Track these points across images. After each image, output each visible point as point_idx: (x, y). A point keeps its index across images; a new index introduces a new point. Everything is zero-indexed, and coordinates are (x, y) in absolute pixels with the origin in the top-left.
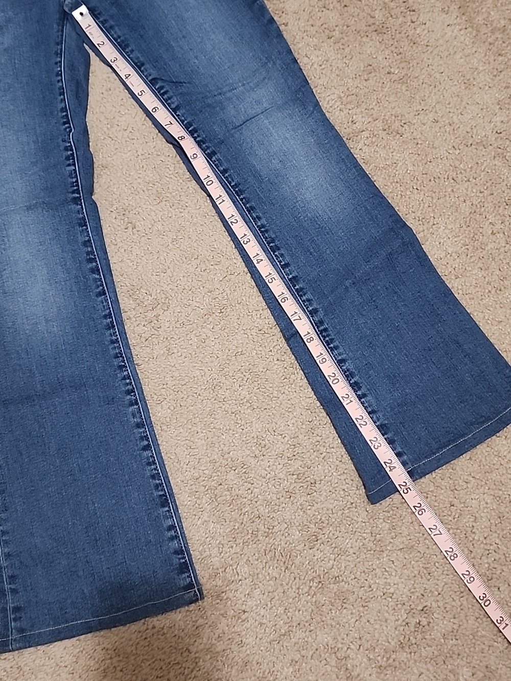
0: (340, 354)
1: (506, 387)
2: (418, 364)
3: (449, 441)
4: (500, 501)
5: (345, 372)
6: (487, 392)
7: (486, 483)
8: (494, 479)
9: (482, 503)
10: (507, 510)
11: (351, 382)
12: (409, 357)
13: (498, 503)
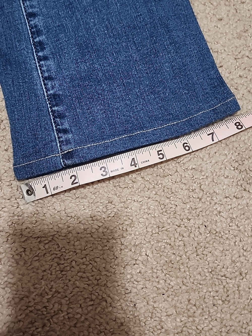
0: (32, 7)
1: (206, 89)
2: (118, 40)
3: (125, 131)
4: (164, 210)
5: (32, 28)
6: (184, 89)
7: (154, 187)
8: (164, 184)
9: (143, 207)
10: (169, 221)
11: (35, 40)
12: (110, 30)
13: (161, 211)
